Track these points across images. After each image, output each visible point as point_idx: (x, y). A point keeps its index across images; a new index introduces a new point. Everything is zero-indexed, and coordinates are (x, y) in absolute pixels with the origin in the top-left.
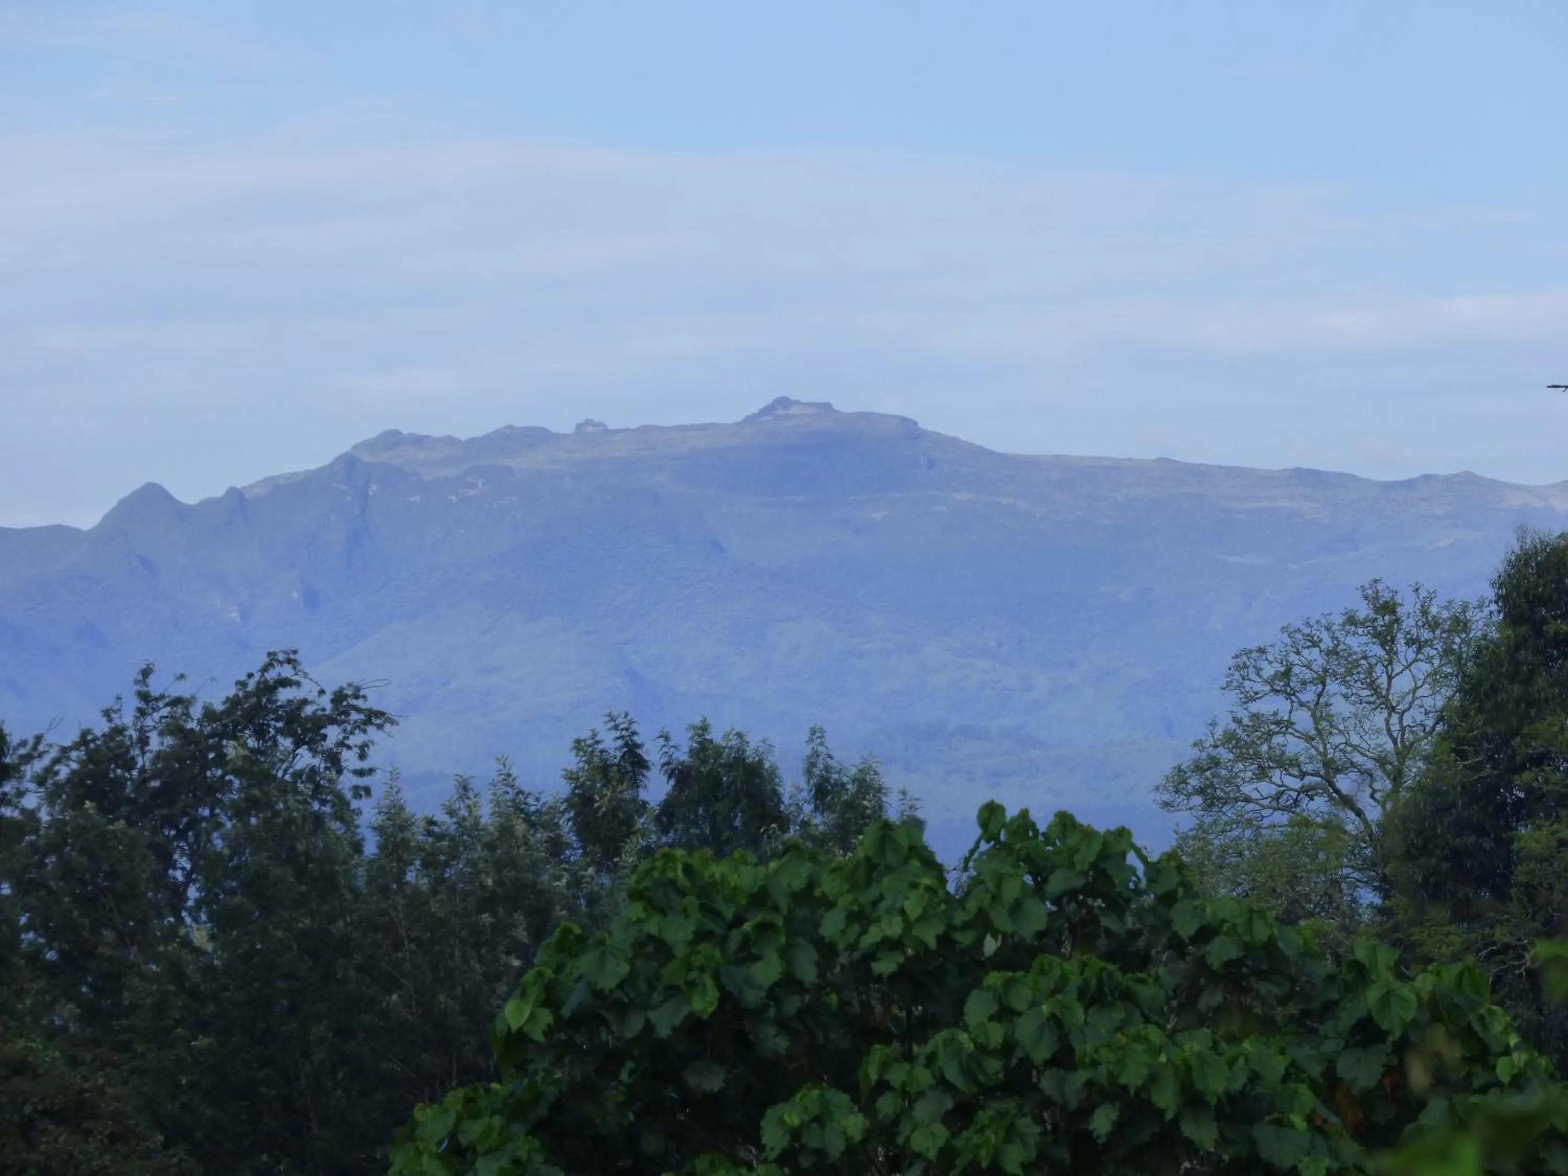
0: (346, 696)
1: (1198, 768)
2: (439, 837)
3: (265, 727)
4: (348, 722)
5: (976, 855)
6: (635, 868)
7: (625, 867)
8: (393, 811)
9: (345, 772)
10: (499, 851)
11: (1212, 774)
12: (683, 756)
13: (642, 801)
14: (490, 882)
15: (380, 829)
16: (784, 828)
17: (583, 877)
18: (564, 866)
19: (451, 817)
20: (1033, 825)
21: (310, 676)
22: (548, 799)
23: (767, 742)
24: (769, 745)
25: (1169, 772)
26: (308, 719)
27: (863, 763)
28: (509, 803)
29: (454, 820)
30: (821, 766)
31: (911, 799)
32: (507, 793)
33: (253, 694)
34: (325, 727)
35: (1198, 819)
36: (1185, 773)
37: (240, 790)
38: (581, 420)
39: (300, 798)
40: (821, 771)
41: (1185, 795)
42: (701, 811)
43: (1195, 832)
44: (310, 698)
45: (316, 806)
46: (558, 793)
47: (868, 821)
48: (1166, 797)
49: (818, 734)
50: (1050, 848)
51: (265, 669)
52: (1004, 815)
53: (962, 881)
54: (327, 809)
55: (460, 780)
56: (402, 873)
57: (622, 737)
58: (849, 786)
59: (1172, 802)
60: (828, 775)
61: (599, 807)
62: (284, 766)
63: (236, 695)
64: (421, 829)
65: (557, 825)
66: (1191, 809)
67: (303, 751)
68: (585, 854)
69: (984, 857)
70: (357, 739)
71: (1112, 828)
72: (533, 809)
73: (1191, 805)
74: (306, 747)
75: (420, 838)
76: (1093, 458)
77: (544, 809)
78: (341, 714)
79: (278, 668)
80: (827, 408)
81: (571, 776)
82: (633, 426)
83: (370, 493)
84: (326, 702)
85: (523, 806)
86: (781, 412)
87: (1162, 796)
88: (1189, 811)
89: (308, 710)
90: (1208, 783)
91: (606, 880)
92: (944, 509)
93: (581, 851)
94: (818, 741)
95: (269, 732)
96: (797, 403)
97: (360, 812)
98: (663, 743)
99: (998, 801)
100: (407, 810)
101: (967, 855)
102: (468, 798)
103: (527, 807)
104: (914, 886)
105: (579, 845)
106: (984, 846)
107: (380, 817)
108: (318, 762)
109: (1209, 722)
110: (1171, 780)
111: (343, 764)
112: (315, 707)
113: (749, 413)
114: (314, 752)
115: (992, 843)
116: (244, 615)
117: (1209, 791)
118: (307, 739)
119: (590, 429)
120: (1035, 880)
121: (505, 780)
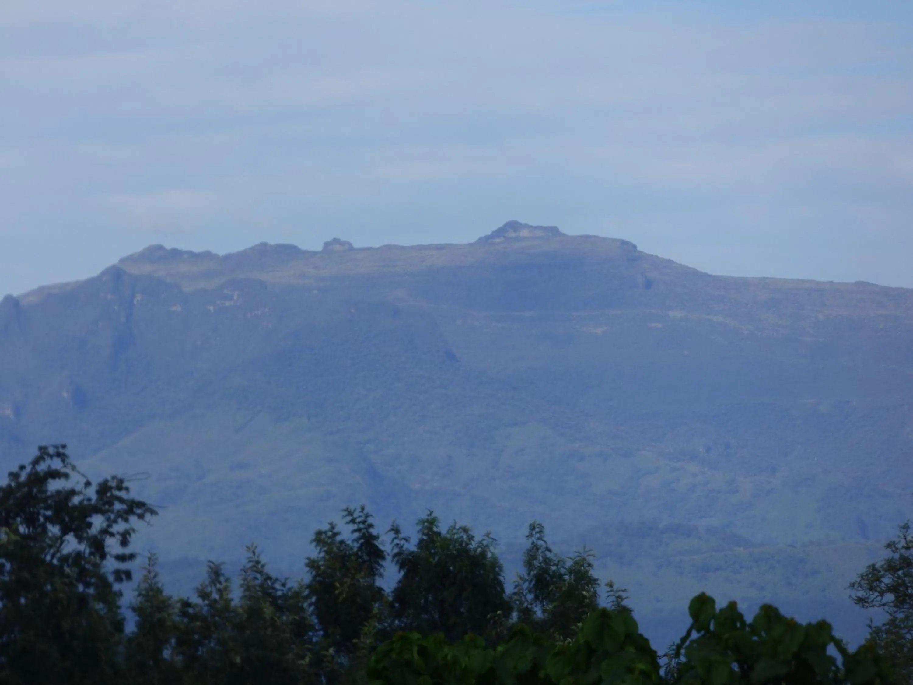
0: (110, 488)
1: (891, 567)
2: (193, 618)
3: (35, 515)
4: (112, 512)
5: (687, 643)
6: (373, 649)
7: (363, 648)
8: (151, 593)
9: (108, 557)
10: (248, 632)
11: (904, 573)
12: (411, 546)
13: (377, 587)
14: (238, 660)
15: (137, 610)
16: (507, 614)
17: (325, 656)
18: (306, 646)
19: (204, 600)
20: (740, 617)
21: (78, 469)
22: (293, 584)
23: (491, 536)
24: (493, 539)
25: (863, 570)
26: (75, 507)
27: (578, 556)
28: (258, 588)
29: (206, 602)
30: (541, 559)
31: (618, 591)
32: (256, 578)
33: (24, 485)
34: (91, 516)
35: (891, 615)
36: (879, 571)
37: (10, 573)
38: (329, 239)
39: (67, 581)
40: (540, 563)
41: (879, 592)
42: (430, 598)
43: (888, 627)
44: (78, 488)
45: (81, 588)
46: (302, 579)
47: (586, 609)
48: (861, 593)
49: (537, 530)
50: (755, 638)
51: (36, 462)
52: (713, 607)
53: (672, 666)
54: (91, 591)
55: (212, 565)
56: (159, 651)
57: (359, 530)
58: (567, 577)
59: (866, 598)
60: (547, 566)
61: (340, 594)
62: (52, 551)
63: (9, 486)
64: (176, 611)
65: (302, 609)
66: (884, 605)
67: (70, 538)
68: (326, 635)
69: (695, 645)
70: (119, 527)
71: (814, 621)
72: (279, 593)
73: (884, 601)
74: (72, 534)
75: (177, 619)
76: (798, 280)
77: (290, 594)
78: (105, 504)
79: (48, 461)
80: (554, 231)
81: (312, 564)
82: (376, 245)
83: (135, 302)
84: (92, 493)
85: (271, 591)
86: (511, 234)
87: (857, 592)
88: (882, 607)
89: (76, 500)
90: (900, 581)
91: (344, 660)
92: (660, 325)
93: (321, 633)
94: (538, 535)
95: (39, 520)
96: (526, 226)
97: (120, 594)
98: (394, 536)
99: (709, 593)
100: (164, 593)
101: (678, 641)
102: (220, 583)
103: (273, 591)
104: (630, 670)
105: (320, 627)
106: (695, 635)
107: (139, 599)
108: (83, 547)
109: (902, 524)
110: (865, 578)
111: (107, 550)
112: (81, 497)
113: (483, 235)
114: (80, 539)
115: (702, 632)
116: (17, 411)
117: (901, 589)
118: (73, 527)
119: (337, 247)
120: (741, 667)
121: (254, 566)
